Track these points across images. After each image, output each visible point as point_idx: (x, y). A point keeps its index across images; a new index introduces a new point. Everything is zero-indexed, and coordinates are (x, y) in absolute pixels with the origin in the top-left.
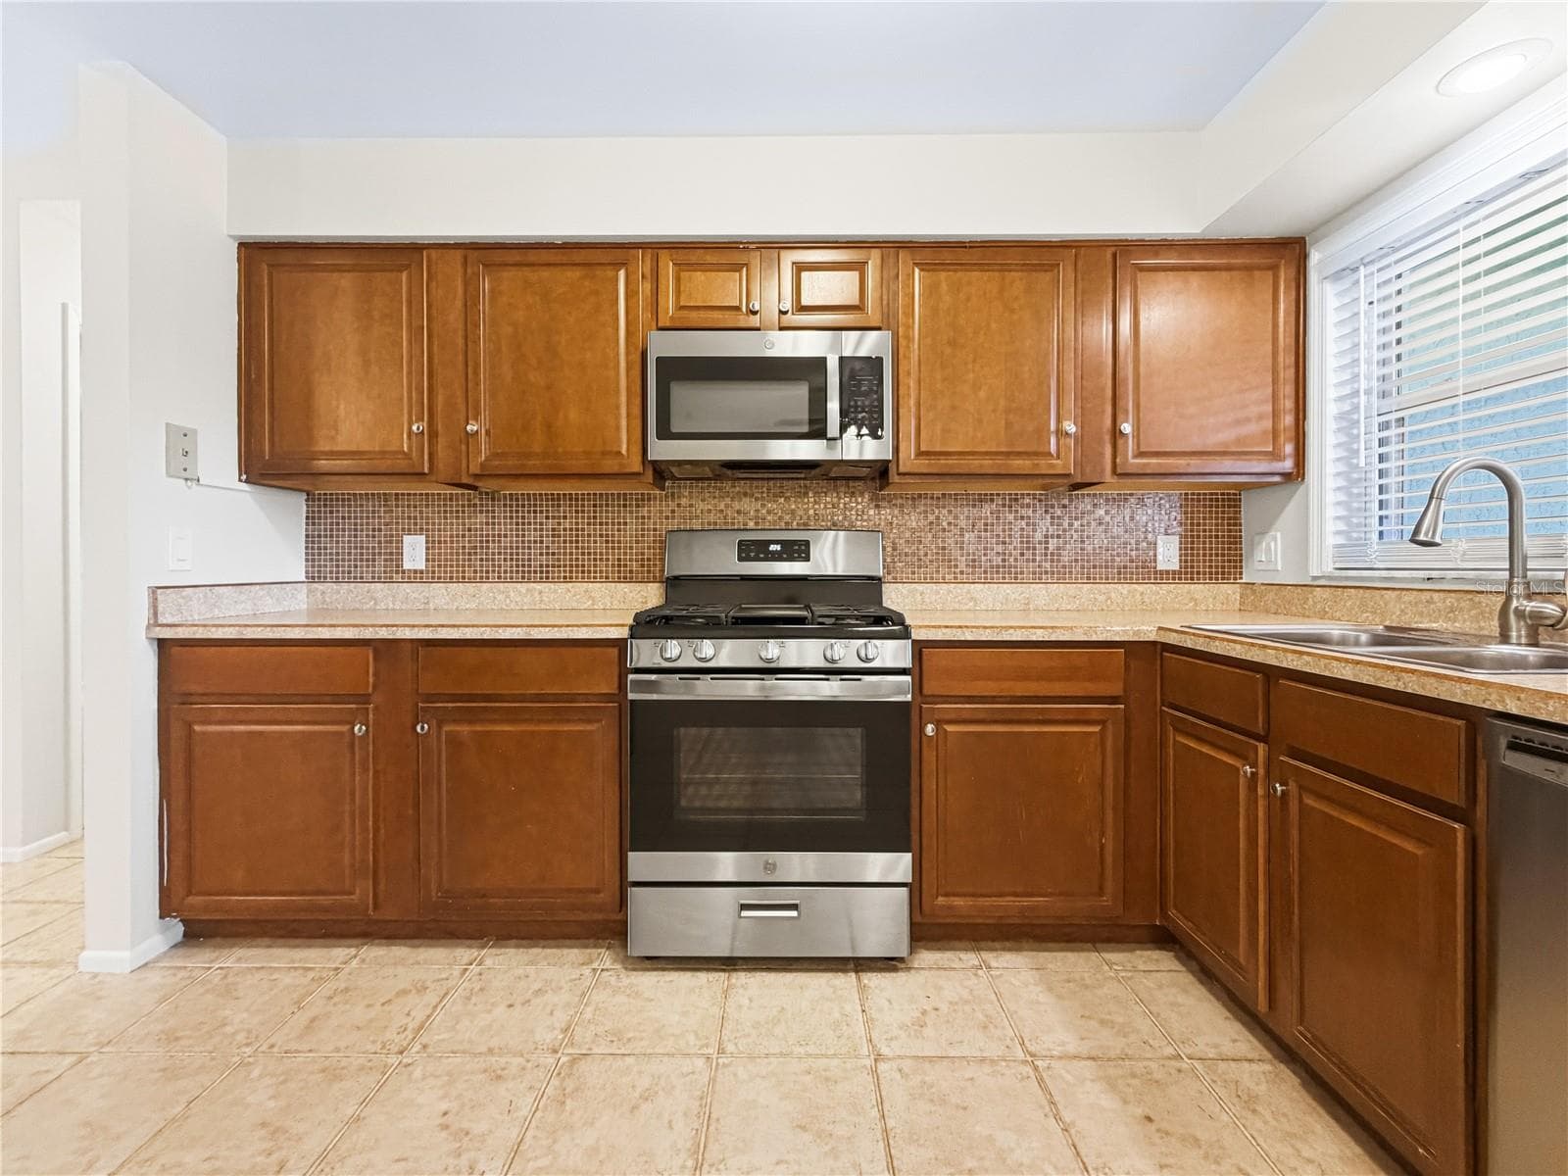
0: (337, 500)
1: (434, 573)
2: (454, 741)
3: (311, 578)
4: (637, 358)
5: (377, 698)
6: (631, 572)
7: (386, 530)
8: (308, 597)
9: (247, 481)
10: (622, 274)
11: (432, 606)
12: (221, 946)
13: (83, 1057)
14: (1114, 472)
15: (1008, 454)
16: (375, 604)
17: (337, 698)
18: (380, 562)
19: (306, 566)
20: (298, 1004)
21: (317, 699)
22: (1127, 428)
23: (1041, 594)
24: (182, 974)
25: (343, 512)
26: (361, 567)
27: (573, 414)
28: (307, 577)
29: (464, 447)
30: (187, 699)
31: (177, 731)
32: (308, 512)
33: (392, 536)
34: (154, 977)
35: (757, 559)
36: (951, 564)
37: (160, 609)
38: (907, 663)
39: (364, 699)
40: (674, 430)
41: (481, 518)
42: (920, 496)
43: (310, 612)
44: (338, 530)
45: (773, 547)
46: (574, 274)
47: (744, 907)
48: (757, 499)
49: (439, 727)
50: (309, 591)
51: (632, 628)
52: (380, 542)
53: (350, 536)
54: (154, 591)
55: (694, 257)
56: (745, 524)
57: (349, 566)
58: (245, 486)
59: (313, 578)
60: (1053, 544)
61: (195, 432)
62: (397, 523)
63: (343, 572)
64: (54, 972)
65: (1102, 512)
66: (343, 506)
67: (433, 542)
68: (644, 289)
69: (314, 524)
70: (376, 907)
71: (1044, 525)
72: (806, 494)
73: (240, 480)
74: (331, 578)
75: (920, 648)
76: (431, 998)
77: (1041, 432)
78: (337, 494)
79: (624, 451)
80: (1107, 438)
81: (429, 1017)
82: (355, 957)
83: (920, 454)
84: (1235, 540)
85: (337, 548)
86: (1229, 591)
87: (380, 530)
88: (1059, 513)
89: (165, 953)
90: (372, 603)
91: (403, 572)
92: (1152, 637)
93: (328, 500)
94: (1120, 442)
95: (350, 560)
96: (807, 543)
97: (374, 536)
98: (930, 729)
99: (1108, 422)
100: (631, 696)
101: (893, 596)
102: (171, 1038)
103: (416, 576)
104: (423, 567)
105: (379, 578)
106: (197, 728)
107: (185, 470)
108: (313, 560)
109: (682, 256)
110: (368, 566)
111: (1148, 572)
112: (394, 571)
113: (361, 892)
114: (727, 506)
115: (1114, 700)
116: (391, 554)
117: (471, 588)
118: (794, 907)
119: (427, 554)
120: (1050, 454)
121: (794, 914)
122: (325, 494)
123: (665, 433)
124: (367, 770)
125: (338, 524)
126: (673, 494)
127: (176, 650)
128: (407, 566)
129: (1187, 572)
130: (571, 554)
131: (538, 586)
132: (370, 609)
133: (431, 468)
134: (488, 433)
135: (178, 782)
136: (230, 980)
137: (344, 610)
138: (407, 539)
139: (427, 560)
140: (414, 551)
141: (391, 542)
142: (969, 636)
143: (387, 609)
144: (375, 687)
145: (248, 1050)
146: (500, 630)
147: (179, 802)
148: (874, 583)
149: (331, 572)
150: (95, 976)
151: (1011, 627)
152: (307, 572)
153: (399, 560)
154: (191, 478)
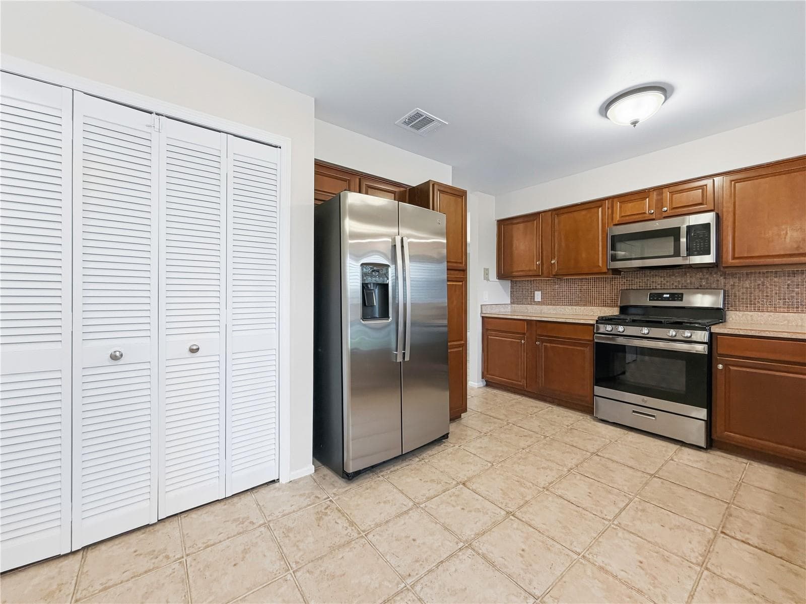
1: (543, 302)
2: (546, 347)
3: (512, 303)
4: (605, 235)
5: (527, 334)
6: (608, 303)
8: (511, 308)
10: (600, 209)
11: (543, 312)
12: (493, 388)
16: (527, 310)
17: (518, 333)
18: (529, 299)
19: (510, 300)
21: (514, 333)
25: (520, 285)
26: (524, 300)
27: (584, 255)
29: (551, 268)
30: (487, 330)
31: (485, 338)
32: (511, 286)
33: (532, 291)
35: (657, 300)
37: (482, 310)
39: (524, 334)
40: (619, 258)
41: (557, 286)
42: (751, 273)
43: (511, 312)
44: (518, 290)
45: (665, 296)
46: (584, 213)
47: (634, 411)
48: (661, 277)
49: (542, 344)
50: (511, 306)
51: (597, 321)
52: (529, 293)
53: (521, 291)
54: (481, 305)
55: (627, 198)
56: (656, 287)
57: (521, 300)
58: (497, 280)
61: (488, 269)
62: (534, 288)
63: (519, 302)
66: (520, 283)
67: (543, 294)
68: (608, 212)
69: (512, 288)
70: (527, 387)
72: (686, 274)
74: (517, 303)
75: (716, 335)
76: (538, 410)
78: (518, 281)
79: (601, 266)
83: (734, 258)
85: (518, 295)
87: (529, 290)
89: (483, 387)
91: (535, 302)
93: (516, 282)
95: (521, 298)
96: (682, 294)
97: (527, 292)
98: (720, 366)
100: (596, 340)
103: (538, 303)
104: (540, 300)
105: (529, 303)
106: (489, 337)
107: (487, 278)
108: (512, 298)
109: (622, 199)
110: (526, 300)
112: (532, 302)
113: (523, 382)
114: (648, 280)
116: (532, 297)
117: (554, 307)
118: (654, 416)
119: (541, 297)
121: (654, 418)
122: (515, 280)
123: (614, 259)
124: (525, 352)
125: (518, 288)
126: (624, 277)
127: (485, 319)
128: (536, 300)
130: (586, 297)
131: (575, 307)
132: (526, 312)
133: (542, 274)
134: (557, 262)
135: (485, 349)
136: (495, 394)
137: (519, 312)
138: (536, 293)
139: (542, 299)
140: (538, 296)
141: (532, 293)
143: (530, 312)
144: (527, 331)
146: (558, 319)
147: (486, 353)
149: (517, 301)
151: (767, 331)
153: (534, 298)
154: (488, 280)
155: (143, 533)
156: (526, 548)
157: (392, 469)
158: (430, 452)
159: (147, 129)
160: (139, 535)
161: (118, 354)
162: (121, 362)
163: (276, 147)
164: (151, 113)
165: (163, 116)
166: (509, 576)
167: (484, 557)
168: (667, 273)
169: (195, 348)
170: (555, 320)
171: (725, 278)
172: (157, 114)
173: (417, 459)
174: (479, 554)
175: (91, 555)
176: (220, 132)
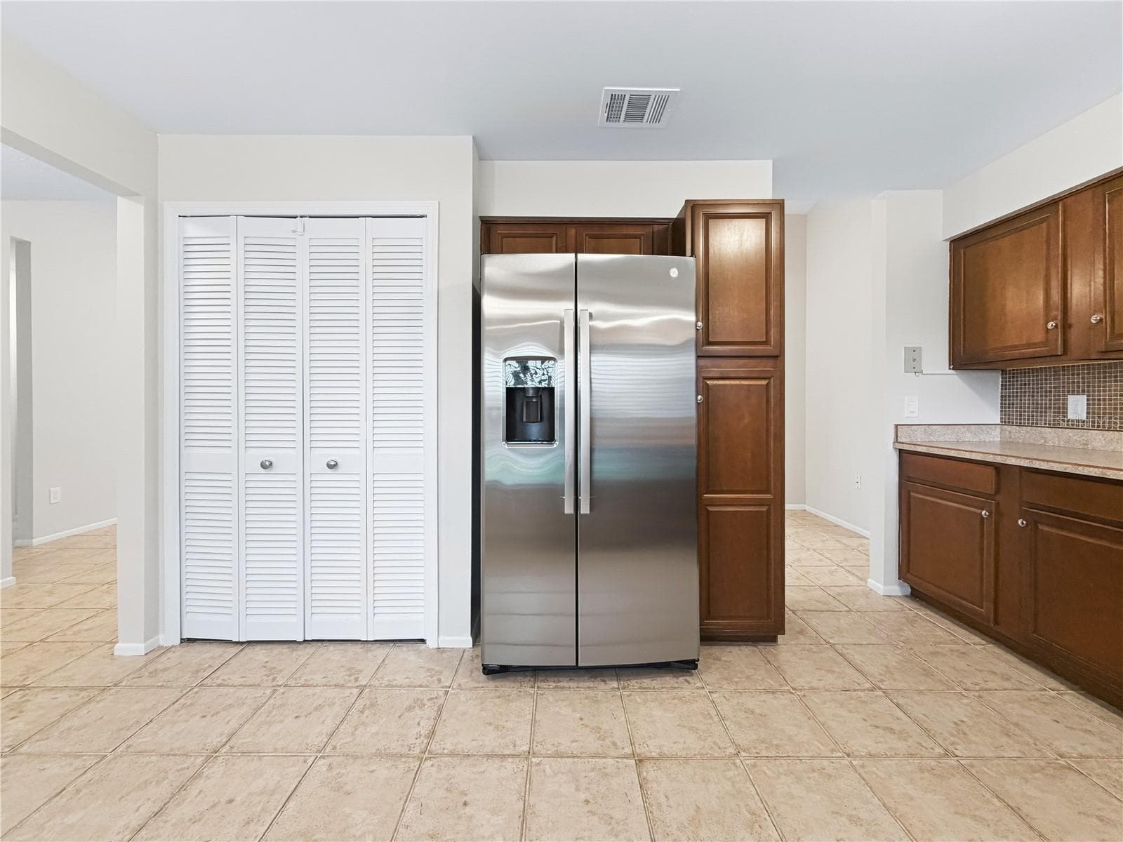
0: (1021, 373)
1: (1093, 423)
3: (1004, 422)
7: (1055, 392)
8: (1001, 434)
9: (953, 369)
11: (1089, 447)
12: (923, 606)
13: (850, 610)
16: (1045, 442)
17: (975, 493)
18: (1051, 413)
19: (1001, 415)
20: (935, 644)
21: (965, 491)
24: (900, 606)
25: (1025, 381)
26: (1037, 416)
28: (1002, 422)
29: (1091, 334)
30: (909, 479)
32: (1002, 382)
33: (1059, 396)
34: (889, 602)
37: (899, 435)
39: (989, 496)
44: (1021, 392)
49: (1036, 525)
50: (1002, 430)
52: (1050, 400)
53: (1029, 396)
54: (896, 426)
57: (1029, 416)
58: (952, 372)
59: (1005, 422)
61: (920, 348)
62: (1064, 387)
63: (1024, 419)
64: (860, 582)
66: (1025, 377)
67: (1094, 400)
69: (1006, 389)
73: (950, 369)
74: (1016, 423)
78: (1021, 369)
81: (996, 690)
82: (983, 645)
85: (1021, 404)
87: (1050, 392)
89: (900, 597)
90: (1043, 441)
91: (1068, 421)
93: (1015, 374)
95: (1029, 412)
97: (1046, 396)
102: (880, 622)
103: (1077, 425)
104: (1084, 417)
105: (1049, 424)
106: (913, 495)
107: (914, 368)
108: (1005, 411)
110: (1041, 416)
112: (1059, 418)
116: (1059, 408)
119: (1088, 409)
122: (1013, 370)
125: (1021, 388)
127: (905, 455)
128: (1070, 416)
132: (1041, 445)
133: (1065, 351)
135: (905, 519)
136: (916, 619)
137: (1023, 443)
138: (1071, 398)
139: (1088, 413)
140: (1077, 406)
141: (1059, 400)
143: (1054, 446)
145: (902, 644)
146: (1080, 468)
147: (905, 528)
149: (1016, 419)
150: (871, 590)
152: (1001, 418)
153: (1065, 413)
154: (918, 371)
155: (289, 648)
157: (561, 684)
158: (646, 682)
159: (293, 235)
160: (284, 649)
161: (267, 463)
162: (274, 470)
163: (421, 217)
164: (295, 217)
165: (306, 217)
169: (333, 463)
170: (1070, 469)
172: (301, 217)
173: (615, 684)
175: (249, 650)
176: (358, 217)
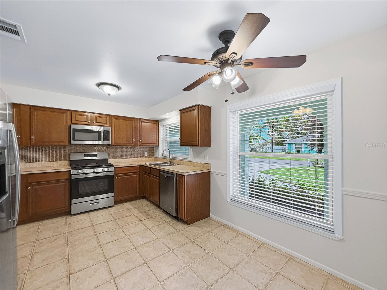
4: (68, 127)
10: (65, 114)
14: (139, 145)
15: (126, 143)
22: (140, 140)
23: (130, 160)
27: (55, 136)
29: (29, 140)
35: (87, 157)
36: (118, 156)
38: (114, 170)
40: (76, 139)
45: (90, 155)
46: (55, 113)
47: (91, 204)
60: (132, 153)
65: (138, 149)
68: (70, 117)
71: (131, 151)
72: (96, 147)
75: (115, 168)
77: (130, 141)
79: (65, 141)
80: (138, 141)
83: (114, 143)
84: (154, 152)
86: (153, 158)
88: (133, 149)
92: (142, 165)
94: (140, 142)
96: (97, 154)
98: (116, 178)
99: (138, 139)
100: (72, 178)
101: (110, 161)
109: (76, 113)
111: (144, 156)
114: (82, 149)
115: (138, 172)
118: (98, 202)
120: (131, 143)
123: (74, 139)
126: (71, 146)
129: (148, 156)
134: (35, 138)
142: (121, 166)
148: (107, 160)
156: (126, 260)
166: (134, 268)
167: (123, 274)
168: (89, 146)
171: (107, 148)
174: (120, 275)
